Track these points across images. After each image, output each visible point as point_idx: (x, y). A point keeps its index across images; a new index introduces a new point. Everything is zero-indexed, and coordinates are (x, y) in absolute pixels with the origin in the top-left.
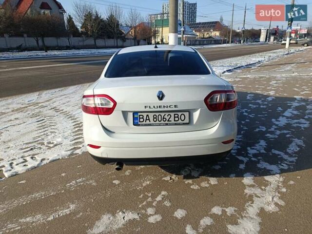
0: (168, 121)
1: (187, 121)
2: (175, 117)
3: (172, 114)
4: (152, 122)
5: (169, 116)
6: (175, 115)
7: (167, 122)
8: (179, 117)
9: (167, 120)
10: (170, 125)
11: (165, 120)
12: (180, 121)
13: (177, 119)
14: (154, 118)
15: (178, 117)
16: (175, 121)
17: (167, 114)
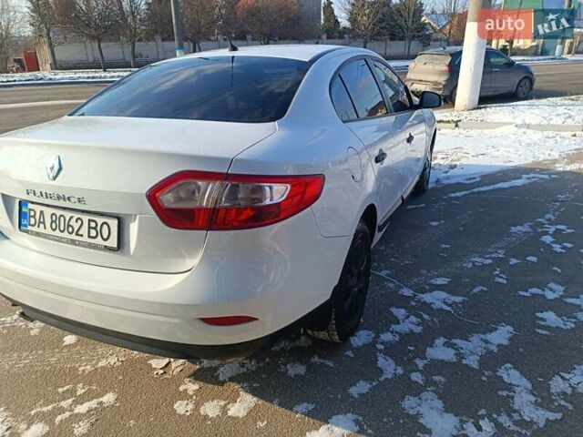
0: (77, 234)
1: (113, 242)
2: (90, 228)
3: (86, 218)
4: (49, 231)
5: (79, 222)
6: (90, 221)
7: (73, 237)
8: (98, 229)
9: (76, 230)
10: (78, 245)
11: (70, 230)
12: (99, 241)
13: (93, 233)
14: (52, 222)
15: (95, 228)
16: (89, 237)
17: (76, 216)
